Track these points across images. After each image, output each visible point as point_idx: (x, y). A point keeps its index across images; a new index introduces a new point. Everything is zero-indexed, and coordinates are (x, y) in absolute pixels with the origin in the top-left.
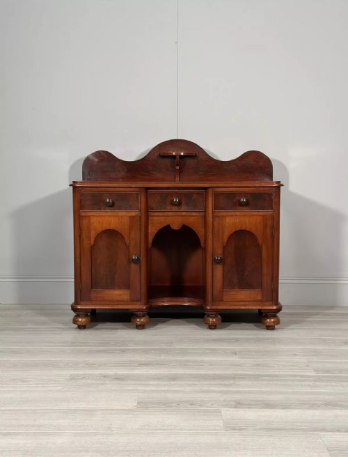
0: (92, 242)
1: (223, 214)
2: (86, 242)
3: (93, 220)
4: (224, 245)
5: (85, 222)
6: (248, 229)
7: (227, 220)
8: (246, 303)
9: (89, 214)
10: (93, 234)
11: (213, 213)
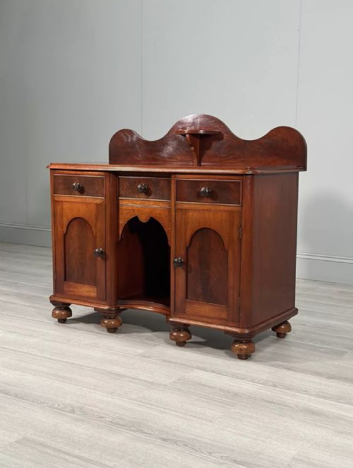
0: (65, 230)
1: (186, 207)
2: (60, 229)
3: (66, 206)
4: (188, 245)
5: (59, 208)
6: (212, 227)
7: (190, 214)
8: (210, 320)
9: (62, 199)
10: (66, 222)
11: (175, 205)
